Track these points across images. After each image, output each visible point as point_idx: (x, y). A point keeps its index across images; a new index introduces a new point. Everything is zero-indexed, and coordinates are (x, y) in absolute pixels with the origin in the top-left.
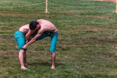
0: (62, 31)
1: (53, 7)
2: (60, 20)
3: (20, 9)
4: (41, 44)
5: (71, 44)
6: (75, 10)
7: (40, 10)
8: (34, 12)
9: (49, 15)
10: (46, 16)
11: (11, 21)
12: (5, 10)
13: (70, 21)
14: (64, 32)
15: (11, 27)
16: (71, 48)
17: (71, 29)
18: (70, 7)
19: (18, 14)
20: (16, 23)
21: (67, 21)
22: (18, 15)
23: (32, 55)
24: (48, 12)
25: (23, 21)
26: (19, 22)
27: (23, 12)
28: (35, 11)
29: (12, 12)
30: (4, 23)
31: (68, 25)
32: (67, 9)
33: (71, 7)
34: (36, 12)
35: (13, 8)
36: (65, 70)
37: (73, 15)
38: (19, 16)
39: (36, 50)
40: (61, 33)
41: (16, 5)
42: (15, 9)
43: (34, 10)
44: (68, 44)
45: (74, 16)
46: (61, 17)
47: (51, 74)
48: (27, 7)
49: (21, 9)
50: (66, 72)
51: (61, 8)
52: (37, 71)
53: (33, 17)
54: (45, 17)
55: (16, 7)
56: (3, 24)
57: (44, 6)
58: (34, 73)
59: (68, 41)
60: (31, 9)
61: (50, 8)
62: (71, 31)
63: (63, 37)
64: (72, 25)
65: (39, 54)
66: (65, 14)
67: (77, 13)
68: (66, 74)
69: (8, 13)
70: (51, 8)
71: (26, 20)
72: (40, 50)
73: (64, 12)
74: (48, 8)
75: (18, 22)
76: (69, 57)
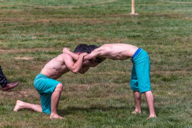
0: (162, 46)
1: (145, 5)
2: (157, 26)
3: (85, 10)
4: (125, 71)
5: (179, 70)
6: (184, 8)
7: (121, 10)
8: (111, 14)
9: (137, 18)
10: (132, 20)
11: (71, 31)
12: (59, 13)
13: (176, 28)
14: (165, 49)
15: (71, 42)
16: (180, 77)
17: (178, 42)
18: (175, 3)
19: (82, 19)
20: (79, 35)
21: (171, 28)
22: (81, 21)
23: (109, 92)
24: (137, 14)
25: (91, 30)
26: (84, 32)
27: (90, 15)
28: (113, 12)
29: (71, 16)
30: (57, 36)
31: (173, 35)
32: (169, 7)
33: (177, 4)
34: (115, 15)
35: (73, 8)
36: (170, 117)
37: (181, 18)
38: (84, 23)
39: (116, 82)
40: (161, 51)
41: (78, 3)
42: (76, 10)
43: (111, 10)
44: (174, 70)
45: (183, 19)
46: (159, 22)
47: (144, 124)
48: (98, 6)
49: (87, 10)
50: (171, 120)
51: (160, 6)
52: (120, 121)
53: (110, 23)
54: (131, 22)
55: (78, 7)
56: (56, 38)
57: (128, 3)
58: (113, 124)
59: (173, 64)
60: (106, 9)
61: (139, 5)
62: (178, 47)
63: (164, 57)
64: (180, 35)
65: (122, 89)
66: (166, 16)
67: (188, 14)
68: (172, 124)
69: (63, 18)
70: (141, 6)
71: (97, 29)
72: (123, 82)
73: (165, 12)
74: (135, 7)
75: (82, 32)
76: (176, 94)
